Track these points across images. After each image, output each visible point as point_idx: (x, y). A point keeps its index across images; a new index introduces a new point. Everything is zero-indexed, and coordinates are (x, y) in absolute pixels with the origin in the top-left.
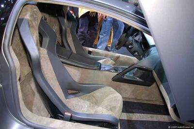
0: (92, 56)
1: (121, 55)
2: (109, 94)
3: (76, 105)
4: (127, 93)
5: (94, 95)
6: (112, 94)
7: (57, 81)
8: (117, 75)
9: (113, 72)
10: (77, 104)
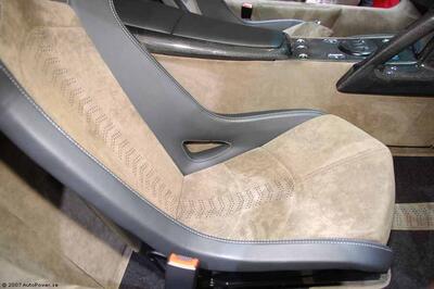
0: (253, 22)
1: (344, 7)
2: (337, 144)
3: (219, 192)
4: (395, 130)
5: (280, 150)
6: (344, 142)
7: (138, 117)
8: (356, 67)
9: (339, 59)
10: (223, 187)
